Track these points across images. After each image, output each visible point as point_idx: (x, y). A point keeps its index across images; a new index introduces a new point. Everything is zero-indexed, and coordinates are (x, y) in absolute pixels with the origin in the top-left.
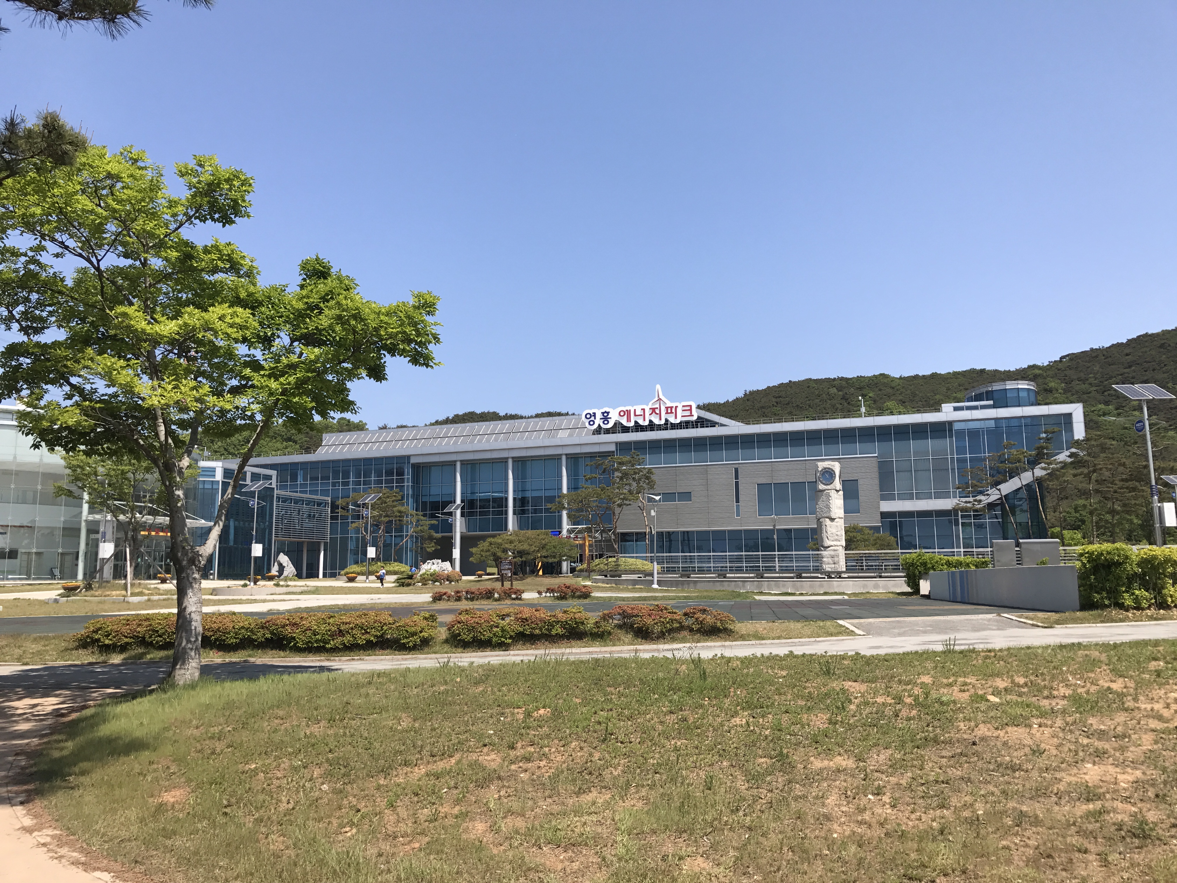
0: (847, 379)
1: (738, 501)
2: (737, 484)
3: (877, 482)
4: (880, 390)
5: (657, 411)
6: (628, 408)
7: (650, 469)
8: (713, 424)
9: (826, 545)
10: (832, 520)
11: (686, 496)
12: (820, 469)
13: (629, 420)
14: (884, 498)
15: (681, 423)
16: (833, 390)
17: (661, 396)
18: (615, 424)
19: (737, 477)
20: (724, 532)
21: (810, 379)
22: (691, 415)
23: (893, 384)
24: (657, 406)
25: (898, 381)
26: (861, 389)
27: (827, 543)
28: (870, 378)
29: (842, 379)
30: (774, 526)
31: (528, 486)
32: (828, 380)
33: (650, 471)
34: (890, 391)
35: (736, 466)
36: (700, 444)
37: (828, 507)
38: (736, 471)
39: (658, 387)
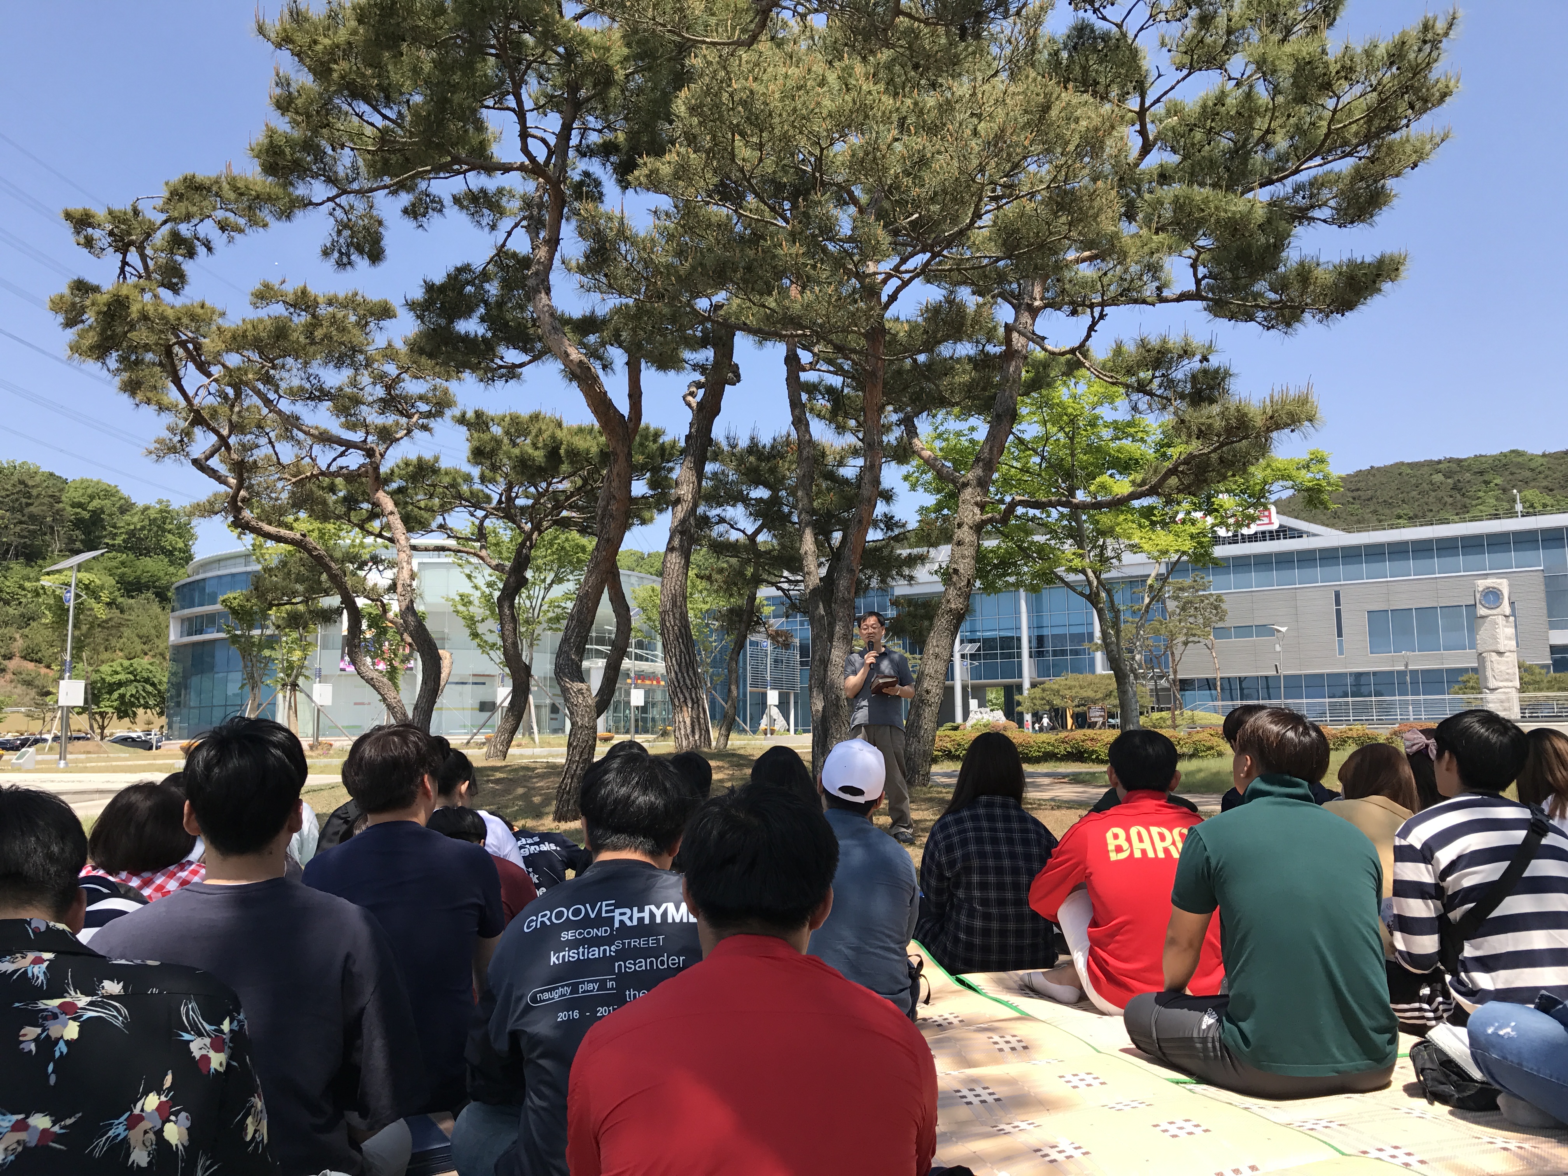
0: (1459, 461)
1: (1340, 634)
2: (1338, 612)
3: (1544, 604)
4: (1512, 474)
7: (1219, 596)
8: (1299, 534)
9: (1491, 686)
10: (1500, 654)
11: (1266, 630)
12: (1481, 589)
14: (1553, 626)
15: (1256, 533)
16: (1438, 478)
19: (1338, 603)
20: (1321, 676)
21: (1402, 464)
22: (1271, 523)
23: (1533, 465)
25: (1541, 460)
26: (1481, 473)
27: (1492, 684)
28: (1495, 458)
29: (1451, 460)
30: (1406, 665)
31: (1046, 622)
32: (1429, 463)
33: (1219, 599)
34: (1528, 474)
35: (1337, 589)
36: (1284, 560)
37: (1495, 638)
38: (1337, 595)
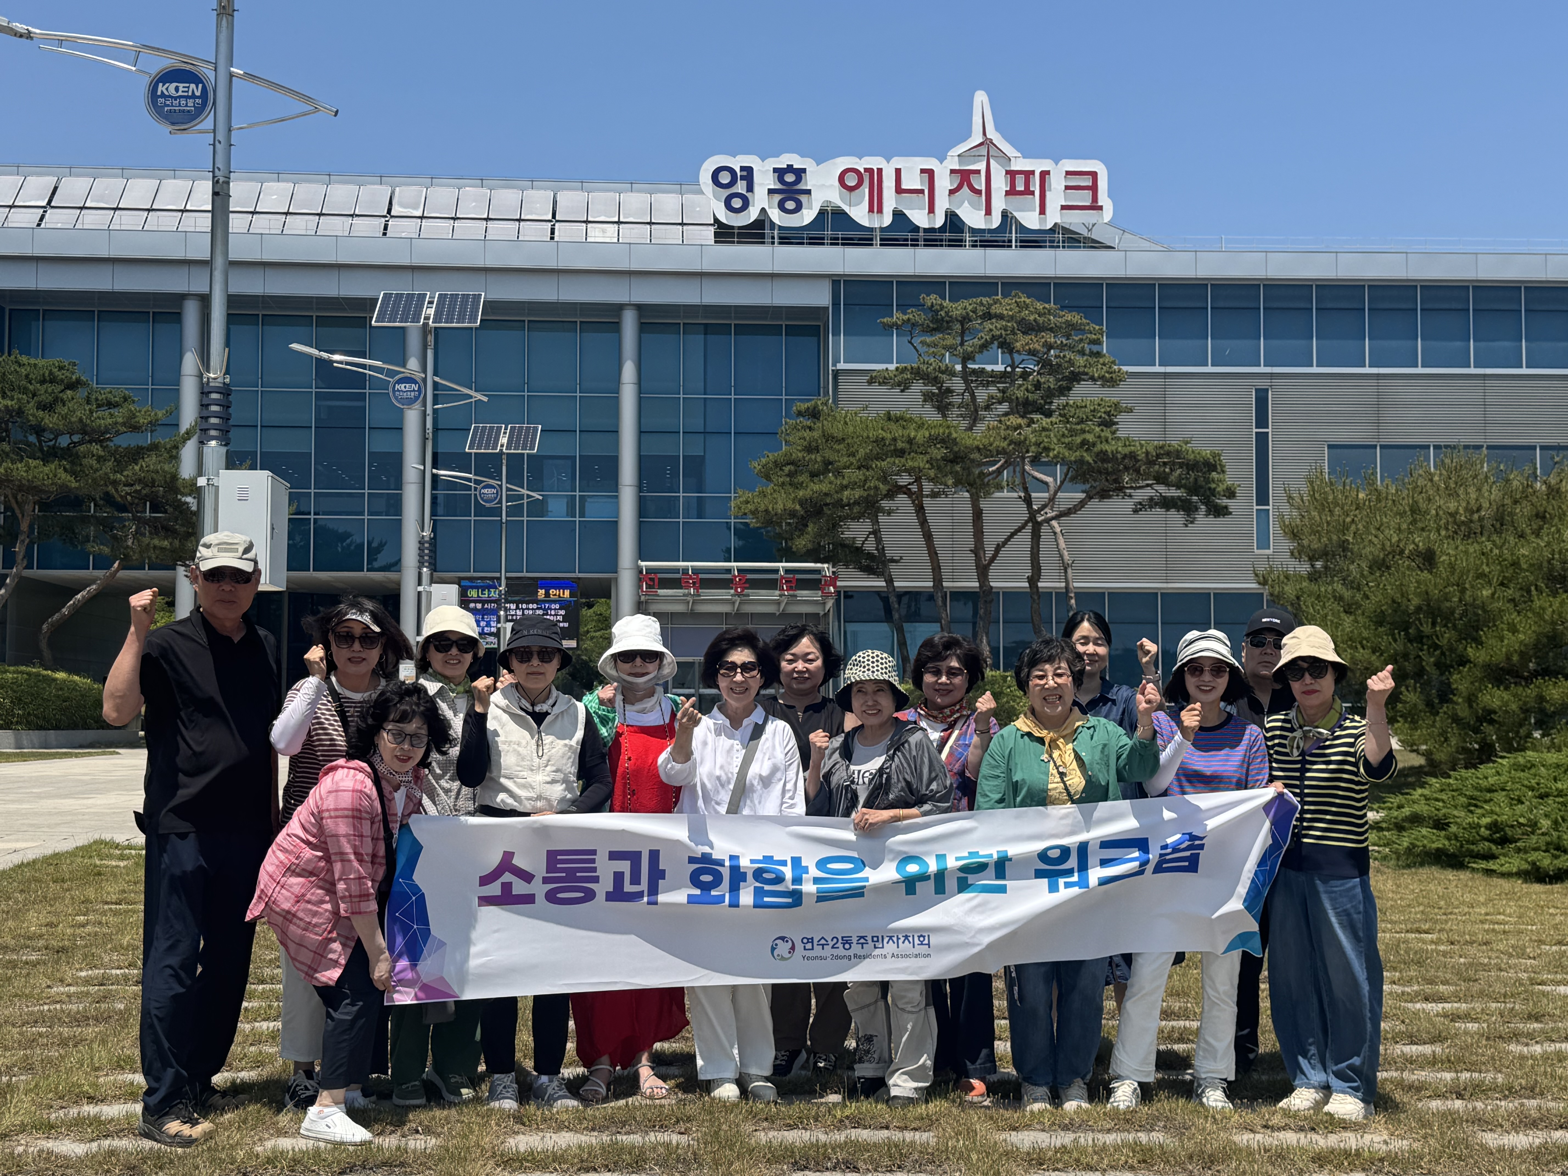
1: (1263, 498)
2: (1262, 440)
5: (980, 183)
6: (874, 162)
13: (875, 206)
15: (1055, 229)
17: (992, 134)
18: (822, 213)
19: (1262, 420)
20: (1204, 596)
24: (981, 166)
35: (1262, 383)
36: (1129, 303)
38: (1262, 398)
39: (981, 98)
